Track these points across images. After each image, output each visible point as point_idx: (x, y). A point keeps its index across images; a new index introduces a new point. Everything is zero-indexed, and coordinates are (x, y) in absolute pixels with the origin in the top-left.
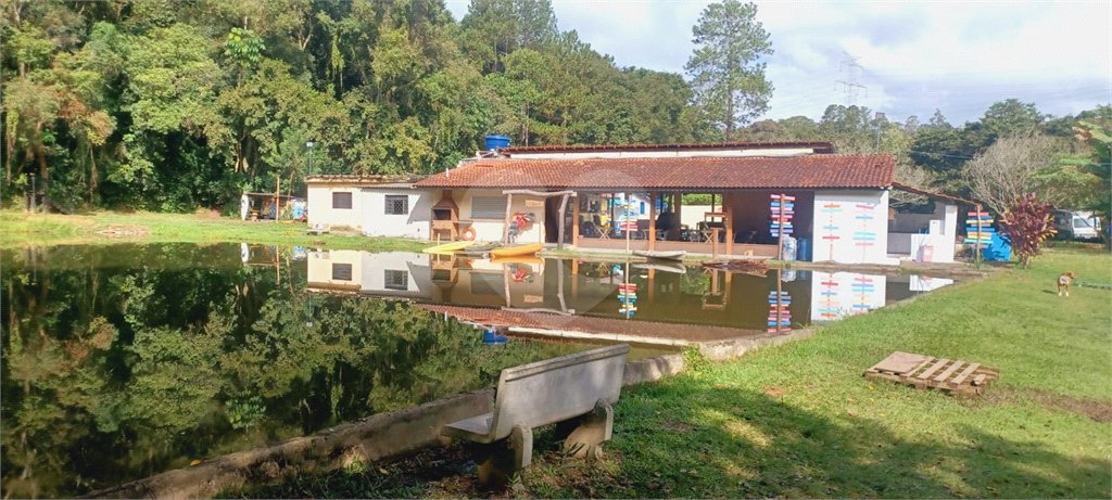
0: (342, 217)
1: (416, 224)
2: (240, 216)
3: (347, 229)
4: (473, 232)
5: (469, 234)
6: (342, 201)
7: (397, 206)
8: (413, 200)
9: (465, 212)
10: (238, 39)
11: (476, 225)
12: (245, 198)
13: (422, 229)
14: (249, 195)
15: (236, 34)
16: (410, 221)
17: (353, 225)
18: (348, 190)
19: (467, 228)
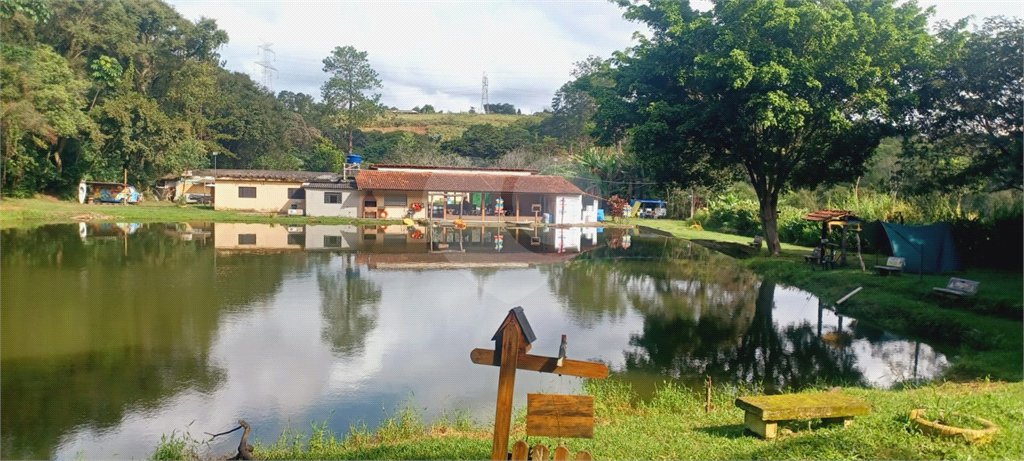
0: (246, 203)
1: (349, 209)
2: (78, 201)
3: (252, 211)
4: (386, 214)
5: (383, 215)
6: (248, 193)
7: (333, 199)
8: (345, 195)
9: (380, 202)
10: (109, 65)
11: (388, 209)
12: (83, 185)
13: (353, 212)
14: (87, 184)
15: (107, 62)
16: (343, 207)
17: (258, 209)
18: (253, 185)
19: (382, 211)
